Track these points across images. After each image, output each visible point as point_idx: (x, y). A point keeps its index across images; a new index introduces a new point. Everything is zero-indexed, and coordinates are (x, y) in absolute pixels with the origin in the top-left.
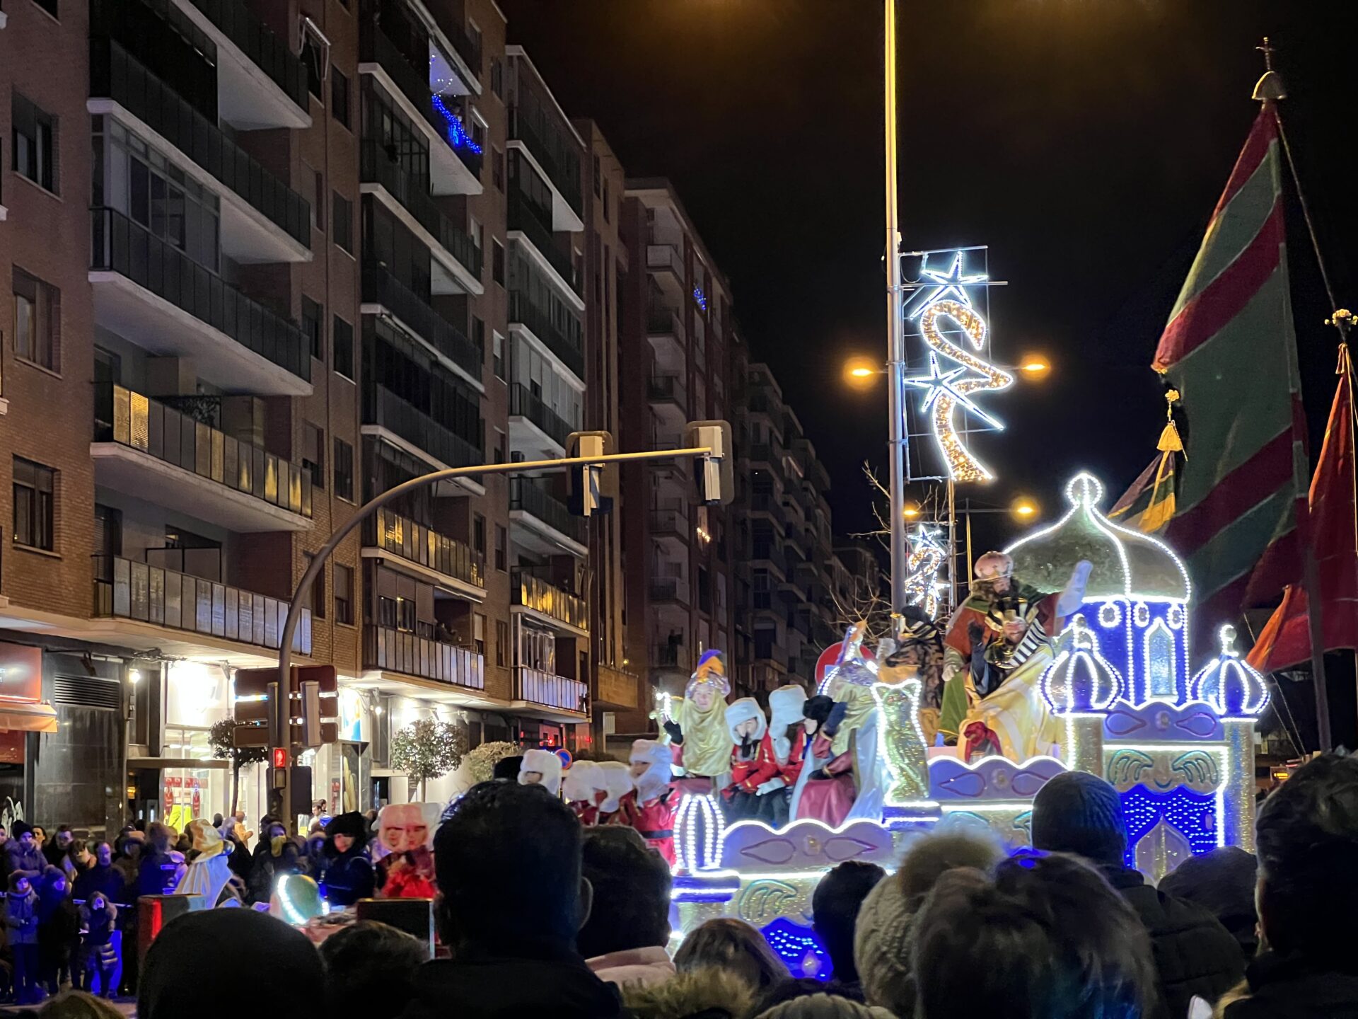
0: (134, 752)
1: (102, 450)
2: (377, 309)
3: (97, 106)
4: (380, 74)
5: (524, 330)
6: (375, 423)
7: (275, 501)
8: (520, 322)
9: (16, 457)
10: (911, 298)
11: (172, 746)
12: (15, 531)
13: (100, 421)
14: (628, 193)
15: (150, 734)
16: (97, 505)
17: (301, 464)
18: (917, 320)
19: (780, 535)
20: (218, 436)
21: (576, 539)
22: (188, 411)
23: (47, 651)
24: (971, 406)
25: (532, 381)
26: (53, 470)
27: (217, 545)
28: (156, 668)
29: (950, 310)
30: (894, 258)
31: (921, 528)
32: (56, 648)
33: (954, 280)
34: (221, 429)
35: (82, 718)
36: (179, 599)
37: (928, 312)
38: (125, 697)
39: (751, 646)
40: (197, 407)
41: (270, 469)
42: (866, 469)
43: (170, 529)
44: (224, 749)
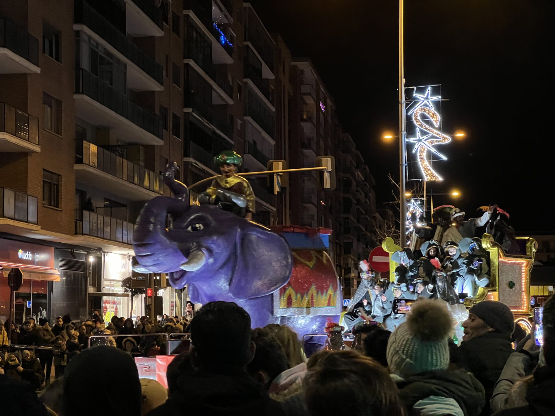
0: (91, 290)
1: (78, 167)
2: (190, 110)
3: (77, 27)
4: (192, 14)
5: (249, 119)
6: (189, 156)
7: (148, 188)
8: (248, 116)
9: (44, 170)
10: (410, 106)
11: (106, 288)
12: (43, 200)
13: (78, 156)
14: (293, 63)
15: (98, 283)
16: (76, 189)
17: (159, 173)
18: (412, 115)
19: (355, 204)
20: (125, 162)
21: (271, 204)
22: (114, 151)
23: (56, 248)
24: (434, 150)
25: (253, 140)
26: (59, 175)
27: (124, 206)
28: (100, 256)
29: (425, 111)
30: (403, 90)
31: (412, 201)
32: (60, 247)
33: (427, 98)
34: (126, 159)
35: (70, 275)
36: (109, 228)
37: (416, 111)
38: (88, 267)
39: (343, 249)
40: (117, 150)
41: (146, 175)
42: (389, 176)
43: (106, 199)
44: (127, 289)
